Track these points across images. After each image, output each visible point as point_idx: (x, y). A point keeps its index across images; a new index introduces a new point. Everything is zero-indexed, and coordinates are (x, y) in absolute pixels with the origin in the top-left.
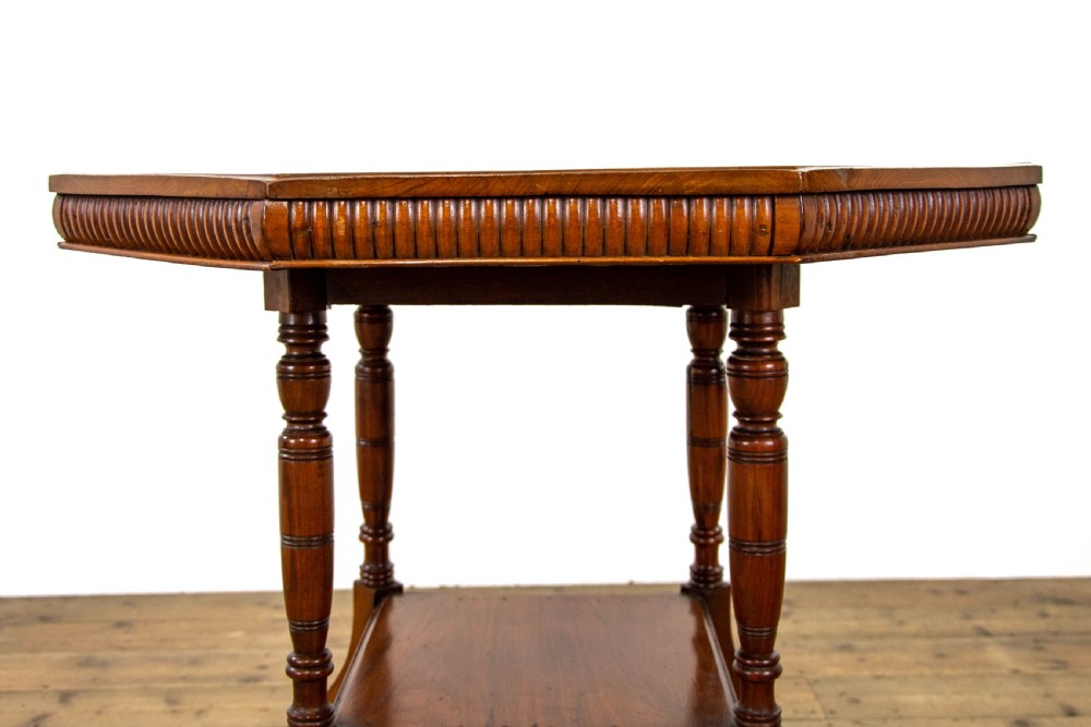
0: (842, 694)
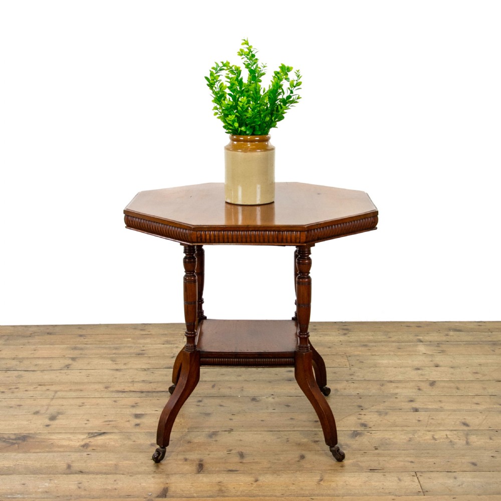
0: (358, 360)
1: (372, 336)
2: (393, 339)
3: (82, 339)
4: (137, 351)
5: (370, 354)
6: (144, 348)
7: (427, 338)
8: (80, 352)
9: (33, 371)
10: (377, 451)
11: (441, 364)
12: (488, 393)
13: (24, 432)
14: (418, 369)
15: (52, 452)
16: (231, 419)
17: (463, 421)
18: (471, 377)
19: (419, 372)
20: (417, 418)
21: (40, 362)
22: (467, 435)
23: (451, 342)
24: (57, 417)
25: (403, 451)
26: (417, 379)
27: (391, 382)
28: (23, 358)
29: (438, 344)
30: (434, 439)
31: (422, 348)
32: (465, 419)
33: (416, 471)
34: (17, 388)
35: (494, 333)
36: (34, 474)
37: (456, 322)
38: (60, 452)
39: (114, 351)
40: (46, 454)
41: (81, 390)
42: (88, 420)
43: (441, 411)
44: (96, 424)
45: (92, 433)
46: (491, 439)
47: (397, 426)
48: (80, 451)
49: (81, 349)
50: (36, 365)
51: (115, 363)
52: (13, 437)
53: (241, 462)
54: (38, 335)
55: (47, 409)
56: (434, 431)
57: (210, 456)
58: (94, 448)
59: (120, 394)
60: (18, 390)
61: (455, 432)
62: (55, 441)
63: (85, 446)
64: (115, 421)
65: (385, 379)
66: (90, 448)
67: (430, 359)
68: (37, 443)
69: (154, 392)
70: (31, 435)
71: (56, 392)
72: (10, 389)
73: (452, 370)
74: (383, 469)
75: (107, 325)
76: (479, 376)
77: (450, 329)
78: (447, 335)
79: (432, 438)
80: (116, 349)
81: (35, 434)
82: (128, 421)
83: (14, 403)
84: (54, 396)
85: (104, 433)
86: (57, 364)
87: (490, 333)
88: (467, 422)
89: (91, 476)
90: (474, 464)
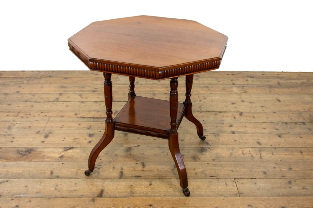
0: (203, 97)
1: (211, 80)
2: (220, 83)
3: (66, 81)
4: (93, 89)
5: (209, 93)
6: (97, 88)
7: (237, 82)
8: (64, 89)
9: (39, 102)
10: (214, 163)
11: (245, 100)
12: (269, 121)
13: (30, 147)
14: (233, 103)
15: (44, 161)
16: (138, 138)
17: (258, 141)
18: (260, 110)
19: (234, 105)
20: (234, 139)
21: (43, 96)
22: (260, 151)
23: (249, 85)
24: (49, 136)
25: (228, 163)
26: (233, 110)
27: (220, 112)
28: (35, 93)
29: (243, 86)
30: (243, 154)
31: (235, 89)
32: (258, 139)
33: (235, 178)
34: (30, 114)
35: (270, 80)
36: (33, 178)
37: (251, 72)
38: (48, 161)
39: (82, 89)
40: (40, 163)
41: (63, 116)
42: (64, 138)
43: (246, 134)
44: (69, 141)
45: (66, 148)
46: (272, 154)
47: (224, 144)
48: (59, 161)
49: (65, 87)
50: (41, 98)
51: (81, 97)
52: (24, 150)
53: (143, 170)
54: (44, 78)
55: (44, 130)
56: (243, 148)
57: (127, 165)
58: (66, 159)
59: (83, 119)
60: (30, 115)
61: (254, 149)
62: (46, 153)
63: (62, 157)
64: (78, 139)
65: (217, 110)
66: (64, 159)
67: (239, 97)
68: (36, 155)
69: (100, 118)
70: (34, 149)
71: (50, 117)
72: (26, 115)
73: (250, 104)
74: (218, 176)
75: (79, 71)
76: (264, 109)
77: (248, 77)
78: (247, 80)
79: (242, 153)
80: (83, 87)
81: (36, 148)
82: (85, 139)
83: (27, 125)
84: (48, 121)
85: (72, 148)
86: (52, 97)
87: (268, 80)
88: (260, 141)
89: (63, 180)
90: (265, 173)
